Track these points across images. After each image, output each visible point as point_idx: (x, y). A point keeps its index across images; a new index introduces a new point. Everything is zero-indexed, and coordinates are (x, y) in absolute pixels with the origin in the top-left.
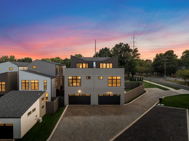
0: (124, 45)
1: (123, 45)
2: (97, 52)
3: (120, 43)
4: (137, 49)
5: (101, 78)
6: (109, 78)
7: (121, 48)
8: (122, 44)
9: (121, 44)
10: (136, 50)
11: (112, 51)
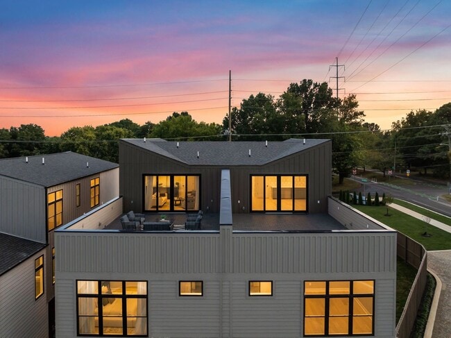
0: (316, 85)
1: (312, 87)
2: (236, 108)
3: (305, 80)
4: (354, 97)
5: (265, 288)
6: (312, 289)
7: (306, 96)
8: (310, 82)
9: (306, 84)
10: (351, 103)
11: (279, 105)
